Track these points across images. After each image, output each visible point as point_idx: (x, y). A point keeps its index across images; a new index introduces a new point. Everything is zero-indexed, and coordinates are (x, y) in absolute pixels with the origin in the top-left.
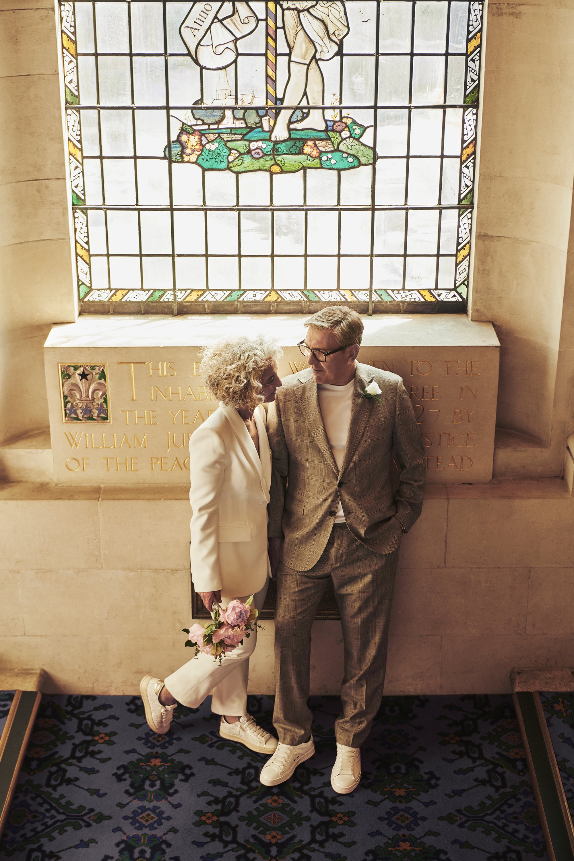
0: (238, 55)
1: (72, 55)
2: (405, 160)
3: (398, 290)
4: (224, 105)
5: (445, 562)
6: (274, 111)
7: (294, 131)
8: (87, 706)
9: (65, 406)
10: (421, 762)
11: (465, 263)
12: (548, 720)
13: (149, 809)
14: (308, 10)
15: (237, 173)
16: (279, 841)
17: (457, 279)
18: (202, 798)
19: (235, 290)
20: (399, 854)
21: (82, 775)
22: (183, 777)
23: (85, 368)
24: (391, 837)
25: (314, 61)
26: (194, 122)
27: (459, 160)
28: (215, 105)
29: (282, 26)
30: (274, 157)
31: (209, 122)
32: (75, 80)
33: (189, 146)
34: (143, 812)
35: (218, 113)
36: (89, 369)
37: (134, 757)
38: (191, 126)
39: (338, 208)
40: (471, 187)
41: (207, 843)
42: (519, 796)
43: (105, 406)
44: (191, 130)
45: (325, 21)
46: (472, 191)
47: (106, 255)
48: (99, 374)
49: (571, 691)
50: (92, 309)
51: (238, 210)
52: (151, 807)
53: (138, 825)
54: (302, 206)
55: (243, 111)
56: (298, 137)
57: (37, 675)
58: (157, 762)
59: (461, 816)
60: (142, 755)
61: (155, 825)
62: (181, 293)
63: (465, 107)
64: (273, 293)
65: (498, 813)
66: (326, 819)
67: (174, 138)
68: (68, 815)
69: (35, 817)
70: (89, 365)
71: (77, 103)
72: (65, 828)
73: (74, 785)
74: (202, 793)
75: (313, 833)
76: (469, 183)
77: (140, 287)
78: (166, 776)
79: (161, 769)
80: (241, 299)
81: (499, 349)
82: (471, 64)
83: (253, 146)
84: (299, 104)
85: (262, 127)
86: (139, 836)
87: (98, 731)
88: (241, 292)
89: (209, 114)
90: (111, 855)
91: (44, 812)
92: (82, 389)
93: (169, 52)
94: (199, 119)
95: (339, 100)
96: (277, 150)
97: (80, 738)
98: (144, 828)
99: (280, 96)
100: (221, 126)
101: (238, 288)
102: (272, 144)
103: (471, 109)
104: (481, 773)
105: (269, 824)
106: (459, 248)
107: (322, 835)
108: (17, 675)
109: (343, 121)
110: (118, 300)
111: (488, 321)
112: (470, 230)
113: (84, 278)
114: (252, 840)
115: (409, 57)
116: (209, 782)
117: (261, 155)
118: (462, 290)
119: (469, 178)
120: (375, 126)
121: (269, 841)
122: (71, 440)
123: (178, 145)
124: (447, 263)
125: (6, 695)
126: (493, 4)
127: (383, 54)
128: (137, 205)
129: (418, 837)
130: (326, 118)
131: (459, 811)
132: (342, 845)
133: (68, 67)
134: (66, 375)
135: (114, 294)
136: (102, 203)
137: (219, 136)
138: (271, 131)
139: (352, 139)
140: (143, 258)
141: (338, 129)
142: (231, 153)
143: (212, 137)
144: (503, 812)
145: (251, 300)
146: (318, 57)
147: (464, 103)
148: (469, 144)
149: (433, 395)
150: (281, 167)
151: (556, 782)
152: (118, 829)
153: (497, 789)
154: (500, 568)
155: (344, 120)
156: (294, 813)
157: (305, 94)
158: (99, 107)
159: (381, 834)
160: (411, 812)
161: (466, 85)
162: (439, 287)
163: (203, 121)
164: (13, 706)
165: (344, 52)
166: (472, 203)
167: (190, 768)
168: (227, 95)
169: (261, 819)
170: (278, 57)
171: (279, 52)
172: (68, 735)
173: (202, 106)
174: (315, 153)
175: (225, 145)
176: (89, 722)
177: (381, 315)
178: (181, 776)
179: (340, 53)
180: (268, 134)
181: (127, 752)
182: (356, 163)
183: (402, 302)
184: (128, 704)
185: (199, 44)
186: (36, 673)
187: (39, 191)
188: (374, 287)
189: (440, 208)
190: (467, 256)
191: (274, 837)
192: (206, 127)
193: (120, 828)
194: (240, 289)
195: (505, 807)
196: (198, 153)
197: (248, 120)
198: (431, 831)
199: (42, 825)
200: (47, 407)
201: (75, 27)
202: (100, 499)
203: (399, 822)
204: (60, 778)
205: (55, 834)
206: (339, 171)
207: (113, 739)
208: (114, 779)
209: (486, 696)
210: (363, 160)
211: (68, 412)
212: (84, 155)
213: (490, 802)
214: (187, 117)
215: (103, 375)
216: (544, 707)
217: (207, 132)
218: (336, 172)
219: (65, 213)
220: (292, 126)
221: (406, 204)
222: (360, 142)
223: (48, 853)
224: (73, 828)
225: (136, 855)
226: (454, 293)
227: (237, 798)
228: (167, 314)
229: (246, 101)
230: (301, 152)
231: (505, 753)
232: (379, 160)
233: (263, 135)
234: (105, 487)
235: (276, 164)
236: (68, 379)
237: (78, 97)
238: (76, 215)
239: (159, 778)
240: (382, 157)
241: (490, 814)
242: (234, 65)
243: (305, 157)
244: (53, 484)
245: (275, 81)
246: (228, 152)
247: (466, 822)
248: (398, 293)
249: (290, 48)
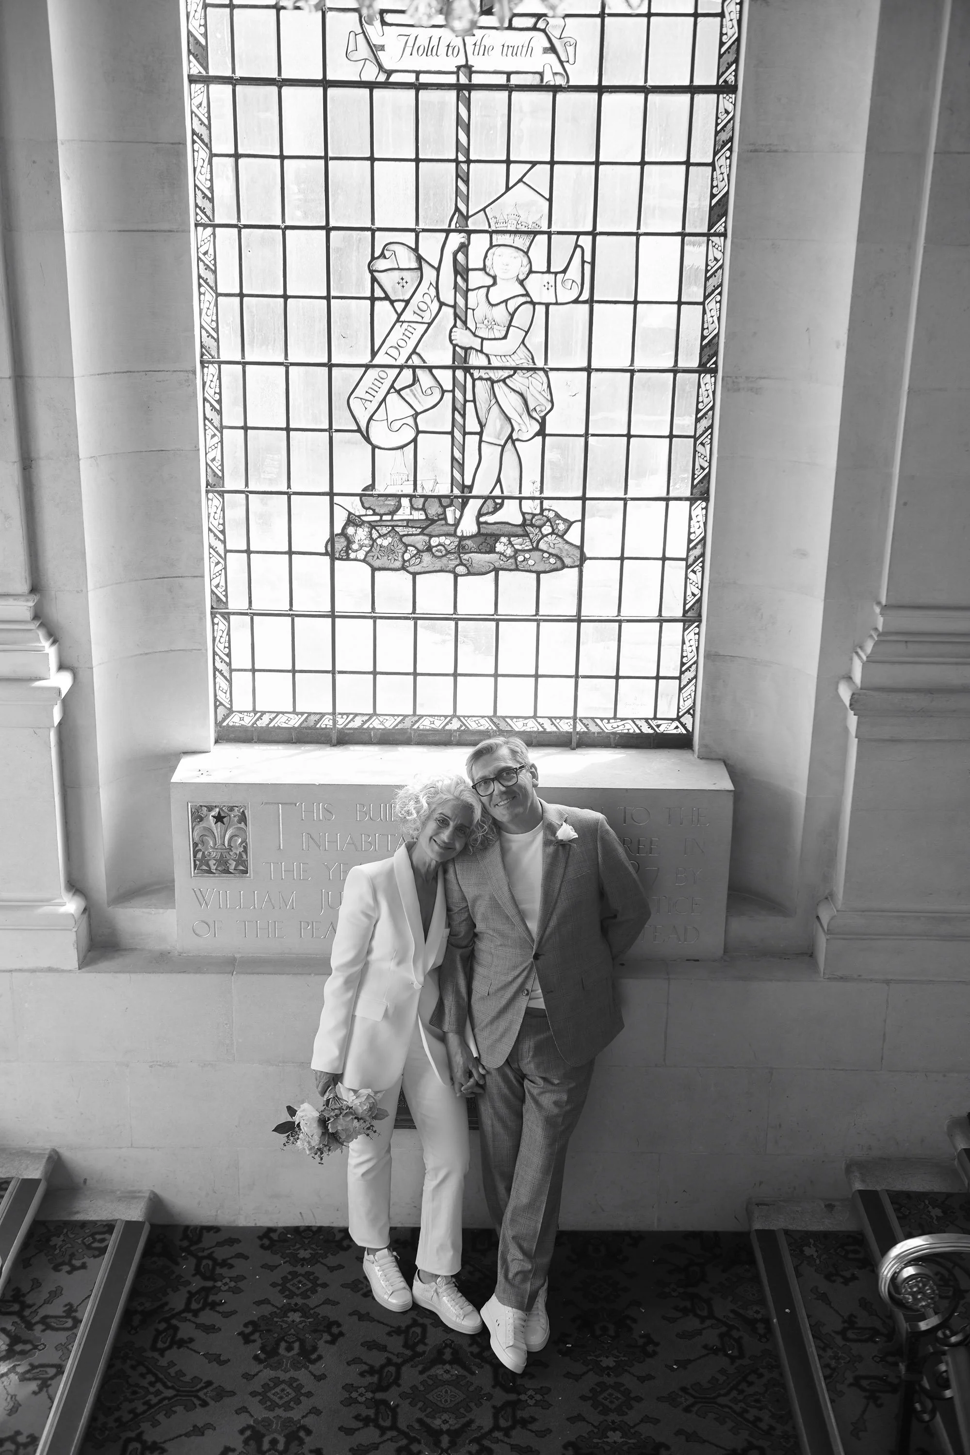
0: (418, 432)
1: (216, 428)
2: (619, 562)
3: (609, 719)
4: (400, 493)
5: (664, 1060)
6: (460, 500)
7: (484, 525)
8: (208, 1240)
9: (195, 856)
10: (635, 1321)
11: (691, 687)
12: (796, 1268)
13: (283, 1382)
14: (504, 381)
15: (414, 575)
16: (452, 1428)
17: (681, 707)
18: (353, 1366)
19: (409, 715)
20: (607, 1448)
21: (198, 1334)
22: (329, 1338)
23: (221, 809)
24: (596, 1424)
25: (510, 441)
26: (363, 512)
27: (684, 562)
28: (389, 491)
29: (472, 399)
30: (459, 555)
31: (382, 512)
32: (219, 457)
33: (356, 541)
34: (276, 1386)
35: (392, 502)
36: (226, 810)
37: (266, 1310)
38: (359, 517)
39: (537, 619)
40: (699, 595)
41: (359, 1429)
42: (761, 1370)
43: (245, 857)
44: (359, 522)
45: (525, 394)
46: (699, 600)
47: (250, 670)
48: (239, 816)
49: (824, 1229)
50: (232, 736)
51: (414, 618)
52: (287, 1379)
53: (269, 1403)
54: (493, 615)
55: (422, 500)
56: (489, 532)
57: (145, 1200)
58: (296, 1317)
59: (687, 1397)
60: (277, 1307)
61: (292, 1404)
62: (342, 718)
63: (692, 500)
64: (455, 720)
65: (734, 1393)
66: (513, 1397)
67: (338, 530)
68: (178, 1391)
69: (134, 1393)
70: (226, 805)
71: (221, 486)
72: (173, 1409)
73: (188, 1348)
74: (353, 1360)
75: (496, 1417)
76: (697, 591)
77: (291, 710)
78: (307, 1335)
79: (301, 1326)
80: (415, 727)
81: (732, 794)
82: (700, 448)
83: (434, 541)
84: (491, 492)
85: (445, 519)
86: (270, 1420)
87: (221, 1274)
88: (416, 718)
89: (381, 503)
90: (232, 1446)
91: (146, 1385)
92: (216, 834)
93: (334, 427)
94: (370, 508)
95: (539, 489)
96: (464, 548)
97: (197, 1284)
98: (276, 1408)
99: (468, 482)
100: (395, 518)
101: (411, 713)
102: (458, 539)
103: (699, 502)
104: (711, 1337)
105: (439, 1403)
106: (683, 669)
107: (507, 1421)
108: (120, 1199)
109: (544, 514)
110: (264, 725)
111: (720, 759)
112: (697, 648)
113: (223, 697)
114: (417, 1426)
115: (625, 439)
116: (362, 1345)
117: (444, 553)
118: (687, 720)
119: (697, 585)
120: (583, 521)
121: (438, 1428)
122: (200, 898)
123: (343, 540)
124: (669, 687)
125: (106, 1225)
126: (728, 377)
127: (593, 435)
128: (291, 610)
129: (632, 1425)
130: (524, 510)
131: (684, 1389)
132: (533, 1434)
133: (211, 442)
134: (198, 817)
135: (260, 718)
136: (247, 607)
137: (393, 529)
138: (457, 524)
139: (554, 536)
140: (297, 674)
141: (538, 523)
142: (407, 549)
143: (384, 530)
144: (741, 1392)
145: (428, 728)
146: (515, 436)
147: (691, 494)
148: (697, 544)
149: (651, 849)
150: (467, 568)
151: (808, 1353)
152: (243, 1410)
153: (732, 1359)
154: (733, 1068)
155: (546, 513)
156: (471, 1389)
157: (499, 480)
158: (247, 491)
159: (584, 1419)
160: (622, 1389)
161: (694, 474)
162: (658, 716)
163: (374, 510)
164: (113, 1241)
165: (547, 432)
166: (700, 615)
167: (339, 1325)
168: (404, 480)
169: (429, 1396)
170: (467, 436)
171: (467, 430)
172: (183, 1280)
173: (374, 492)
174: (509, 552)
175: (401, 540)
176: (210, 1263)
177: (587, 749)
178: (326, 1337)
179: (542, 432)
180: (453, 528)
181: (259, 1303)
182: (559, 565)
183: (613, 733)
184: (260, 1238)
185: (371, 418)
186: (144, 1197)
187: (170, 591)
188: (579, 715)
189: (661, 620)
190: (693, 679)
191: (445, 1422)
192: (377, 518)
193: (245, 1408)
194: (414, 714)
195: (743, 1386)
196: (368, 549)
197: (429, 511)
198: (648, 1417)
199: (144, 1404)
200: (173, 856)
201: (220, 394)
202: (235, 973)
203: (607, 1403)
204: (169, 1339)
205: (161, 1417)
206: (538, 573)
207: (241, 1285)
208: (240, 1340)
209: (716, 1233)
210: (568, 561)
211: (198, 863)
212: (228, 548)
213: (725, 1378)
214: (355, 506)
215: (243, 818)
216: (791, 1250)
217: (379, 524)
218: (534, 575)
219: (202, 618)
220: (482, 519)
221: (619, 615)
222: (565, 540)
223: (149, 1444)
224: (185, 1408)
225: (266, 1446)
226: (676, 723)
227: (398, 1367)
228: (324, 743)
229: (426, 487)
230: (492, 550)
231: (741, 1311)
232: (588, 562)
233: (446, 529)
234: (242, 957)
235: (461, 564)
236: (199, 822)
237: (222, 478)
238: (216, 620)
239: (299, 1339)
240: (591, 559)
241: (725, 1395)
242: (413, 444)
243: (497, 556)
244: (176, 953)
245: (462, 465)
246: (404, 549)
247: (693, 1405)
248: (609, 722)
249: (482, 426)
